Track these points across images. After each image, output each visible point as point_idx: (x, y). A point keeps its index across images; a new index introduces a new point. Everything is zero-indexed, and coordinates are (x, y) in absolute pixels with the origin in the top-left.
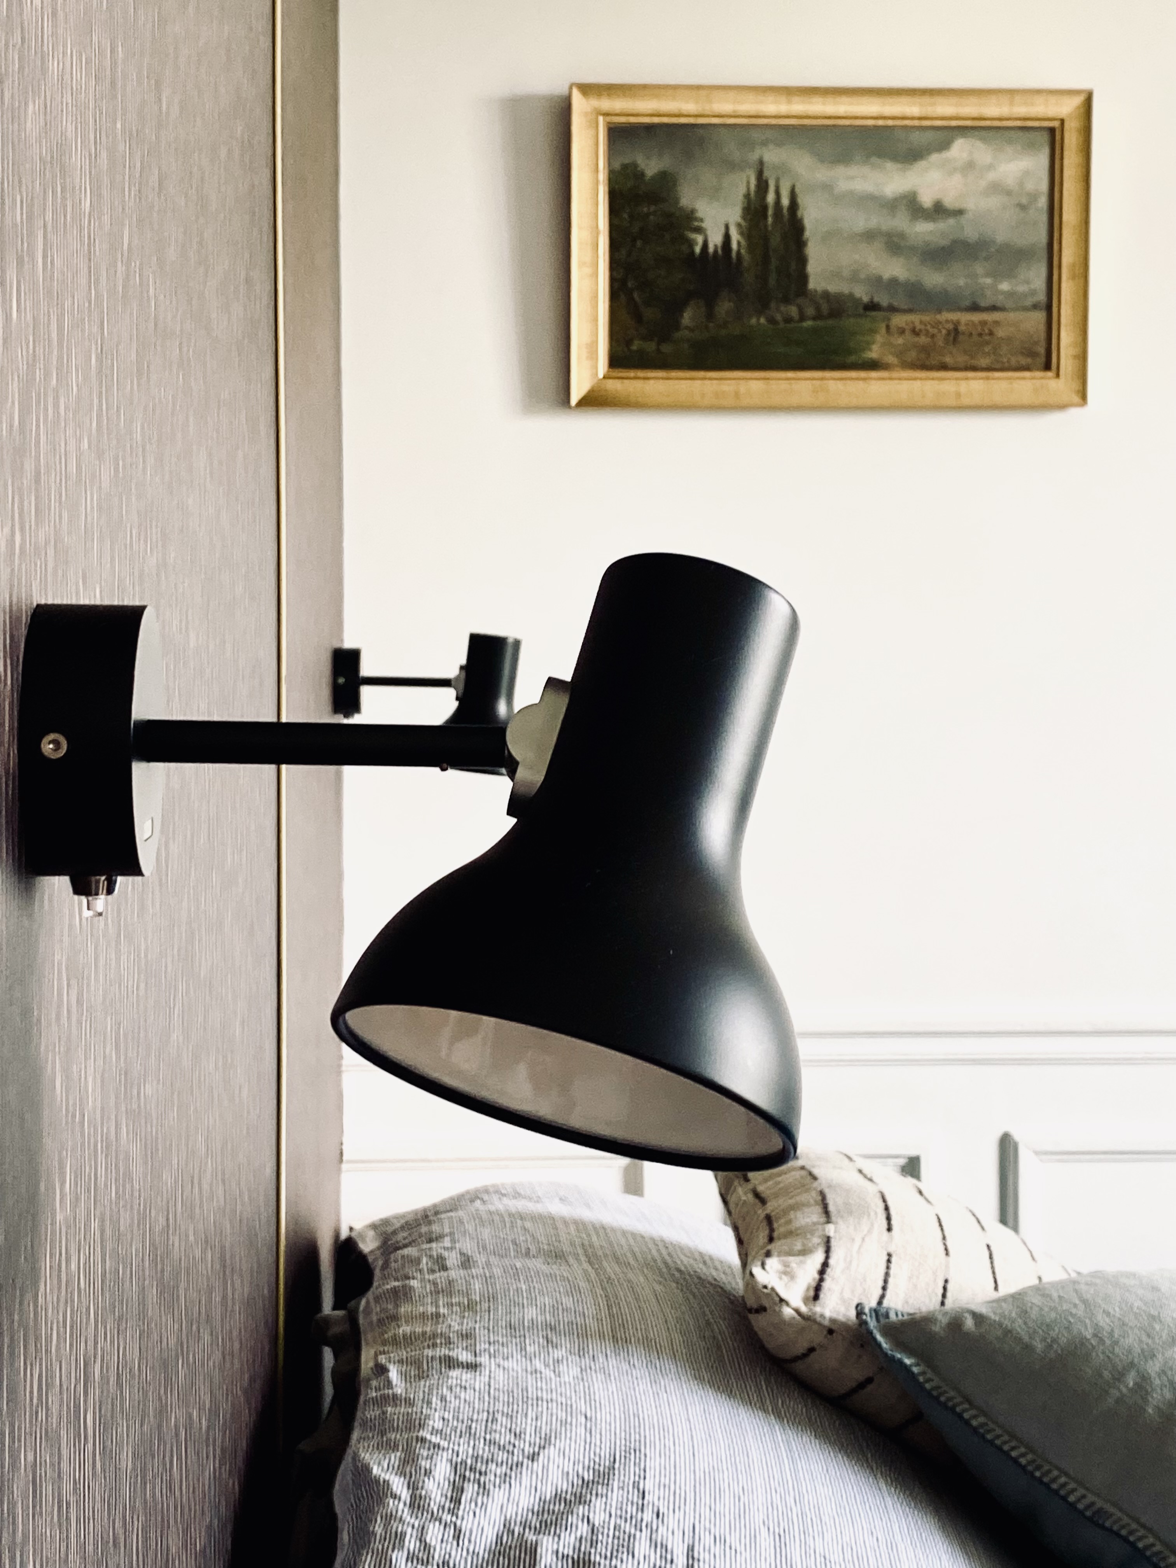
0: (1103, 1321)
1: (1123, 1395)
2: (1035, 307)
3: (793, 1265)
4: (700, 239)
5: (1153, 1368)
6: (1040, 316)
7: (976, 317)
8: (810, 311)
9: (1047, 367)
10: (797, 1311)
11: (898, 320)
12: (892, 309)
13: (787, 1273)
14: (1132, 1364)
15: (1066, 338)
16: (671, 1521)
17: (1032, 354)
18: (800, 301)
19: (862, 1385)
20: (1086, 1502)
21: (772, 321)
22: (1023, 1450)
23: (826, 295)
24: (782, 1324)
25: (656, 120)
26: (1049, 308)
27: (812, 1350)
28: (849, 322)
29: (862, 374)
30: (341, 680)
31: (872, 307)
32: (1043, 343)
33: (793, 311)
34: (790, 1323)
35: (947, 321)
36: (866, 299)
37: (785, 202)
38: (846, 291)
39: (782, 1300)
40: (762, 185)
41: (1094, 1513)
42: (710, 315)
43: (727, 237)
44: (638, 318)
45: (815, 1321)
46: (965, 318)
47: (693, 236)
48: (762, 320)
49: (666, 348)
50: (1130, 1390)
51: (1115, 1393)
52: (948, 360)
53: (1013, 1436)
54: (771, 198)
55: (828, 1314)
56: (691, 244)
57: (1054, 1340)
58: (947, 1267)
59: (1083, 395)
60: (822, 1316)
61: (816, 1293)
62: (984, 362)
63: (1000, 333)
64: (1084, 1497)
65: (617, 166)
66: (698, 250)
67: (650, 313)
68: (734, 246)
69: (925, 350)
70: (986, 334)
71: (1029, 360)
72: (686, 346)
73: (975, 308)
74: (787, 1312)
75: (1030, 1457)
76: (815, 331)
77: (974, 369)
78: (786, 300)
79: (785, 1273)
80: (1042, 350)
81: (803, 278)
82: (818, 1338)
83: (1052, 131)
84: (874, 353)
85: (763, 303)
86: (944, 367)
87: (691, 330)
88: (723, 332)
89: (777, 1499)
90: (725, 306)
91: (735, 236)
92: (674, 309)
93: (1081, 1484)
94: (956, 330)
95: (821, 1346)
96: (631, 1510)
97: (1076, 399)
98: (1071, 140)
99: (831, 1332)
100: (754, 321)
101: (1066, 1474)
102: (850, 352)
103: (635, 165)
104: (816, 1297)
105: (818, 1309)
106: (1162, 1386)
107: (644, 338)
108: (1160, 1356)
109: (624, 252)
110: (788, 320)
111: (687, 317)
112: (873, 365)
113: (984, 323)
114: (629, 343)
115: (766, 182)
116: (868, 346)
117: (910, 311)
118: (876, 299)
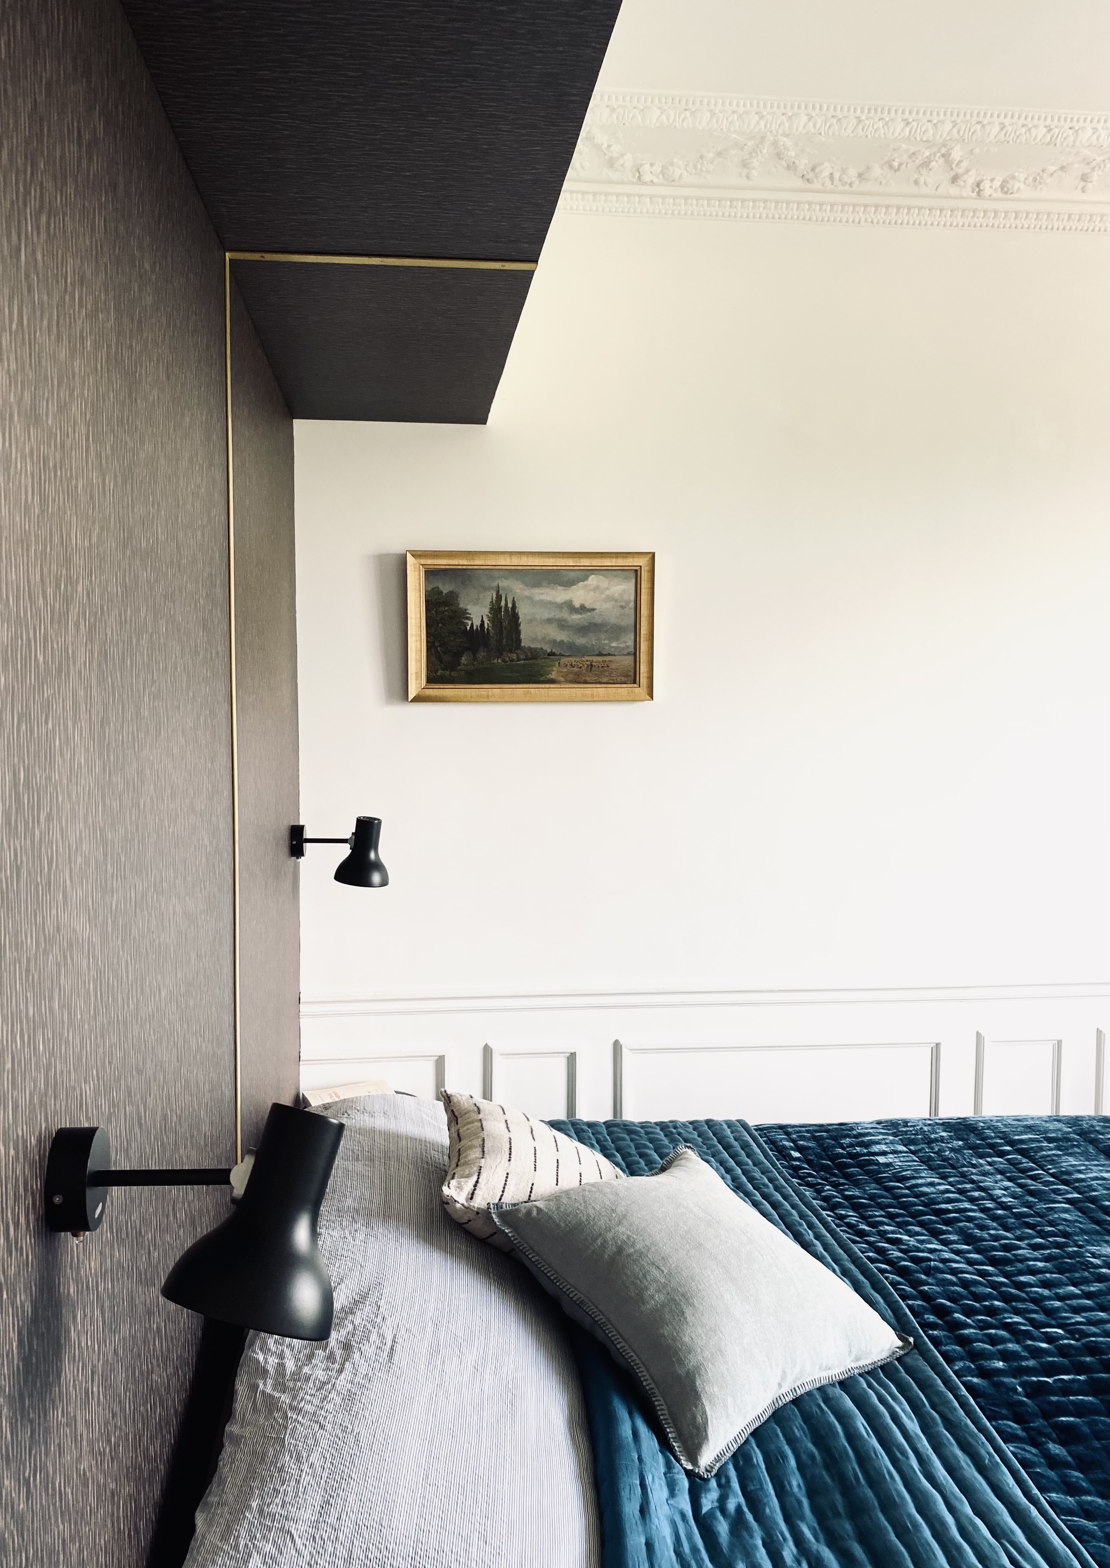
0: (591, 1212)
1: (596, 1249)
2: (629, 654)
3: (463, 1183)
4: (470, 623)
5: (609, 1236)
6: (631, 658)
7: (600, 659)
8: (522, 657)
9: (635, 682)
10: (463, 1205)
11: (564, 660)
12: (561, 655)
13: (460, 1187)
14: (600, 1234)
15: (643, 668)
16: (388, 1322)
17: (628, 676)
18: (518, 651)
19: (492, 1235)
20: (577, 1297)
21: (504, 661)
22: (553, 1272)
23: (530, 649)
24: (456, 1210)
25: (447, 567)
26: (635, 654)
27: (469, 1221)
28: (540, 662)
29: (548, 686)
30: (294, 843)
31: (552, 654)
32: (633, 671)
33: (514, 656)
34: (460, 1209)
35: (587, 661)
36: (549, 651)
37: (510, 605)
38: (539, 647)
39: (455, 1201)
40: (499, 597)
41: (581, 1302)
42: (475, 659)
43: (482, 621)
44: (440, 660)
45: (471, 1209)
46: (596, 659)
47: (466, 621)
48: (500, 661)
49: (454, 674)
50: (598, 1247)
51: (592, 1248)
52: (588, 679)
53: (550, 1266)
54: (503, 603)
55: (476, 1206)
56: (465, 625)
57: (570, 1222)
58: (534, 1177)
59: (651, 695)
60: (474, 1207)
61: (472, 1197)
62: (605, 680)
63: (613, 666)
64: (576, 1295)
65: (429, 589)
66: (468, 628)
67: (446, 658)
68: (486, 626)
69: (577, 674)
70: (605, 667)
71: (626, 679)
72: (463, 673)
73: (600, 655)
74: (458, 1206)
75: (555, 1276)
76: (524, 665)
77: (600, 683)
78: (511, 651)
79: (458, 1187)
80: (632, 674)
81: (520, 641)
82: (472, 1216)
83: (636, 571)
84: (553, 676)
85: (500, 654)
86: (586, 682)
87: (466, 665)
88: (482, 666)
89: (440, 1305)
90: (481, 654)
91: (486, 621)
92: (458, 655)
93: (576, 1289)
94: (591, 665)
95: (474, 1219)
96: (373, 1316)
97: (648, 697)
98: (645, 576)
99: (478, 1213)
100: (495, 661)
101: (570, 1284)
102: (542, 675)
103: (438, 588)
104: (472, 1198)
105: (472, 1204)
106: (612, 1245)
107: (443, 669)
108: (612, 1230)
109: (433, 629)
110: (512, 660)
111: (464, 660)
112: (553, 681)
113: (604, 662)
114: (436, 672)
115: (501, 595)
116: (550, 672)
117: (570, 656)
118: (554, 651)
